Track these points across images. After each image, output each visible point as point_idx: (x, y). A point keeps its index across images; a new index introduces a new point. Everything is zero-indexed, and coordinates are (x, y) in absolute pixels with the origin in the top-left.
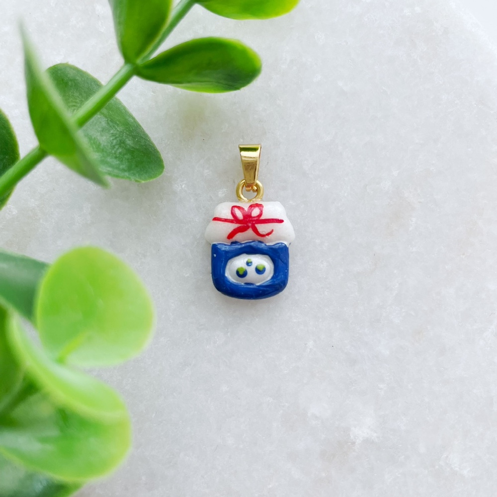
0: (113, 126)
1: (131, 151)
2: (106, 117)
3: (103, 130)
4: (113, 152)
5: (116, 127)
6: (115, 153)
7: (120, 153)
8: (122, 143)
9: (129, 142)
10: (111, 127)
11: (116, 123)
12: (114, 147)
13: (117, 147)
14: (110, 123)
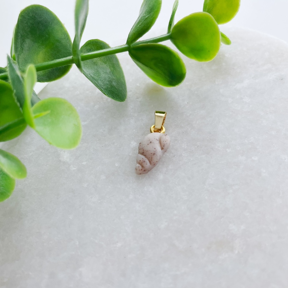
0: (112, 75)
1: (112, 86)
2: (111, 71)
3: (106, 73)
4: (104, 81)
5: (113, 76)
6: (104, 82)
7: (106, 83)
8: (110, 82)
9: (114, 84)
10: (110, 74)
11: (114, 75)
12: (106, 80)
13: (107, 81)
14: (111, 73)
